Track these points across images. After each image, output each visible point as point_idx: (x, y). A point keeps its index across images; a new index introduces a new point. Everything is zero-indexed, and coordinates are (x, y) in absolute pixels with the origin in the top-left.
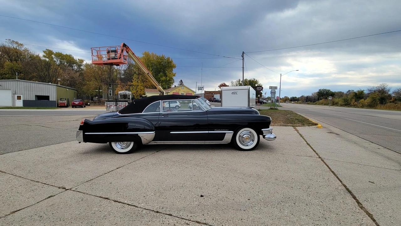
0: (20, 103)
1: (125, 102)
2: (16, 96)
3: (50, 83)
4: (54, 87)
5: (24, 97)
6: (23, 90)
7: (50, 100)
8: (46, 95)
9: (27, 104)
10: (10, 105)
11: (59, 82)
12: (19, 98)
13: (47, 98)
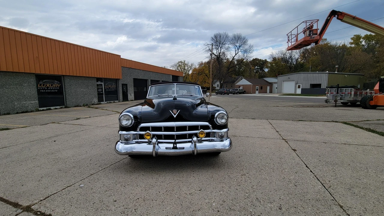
0: (299, 91)
1: (350, 89)
2: (298, 85)
3: (327, 72)
4: (326, 74)
5: (302, 87)
6: (302, 79)
7: (322, 88)
8: (319, 83)
9: (305, 92)
10: (293, 92)
11: (336, 70)
12: (299, 87)
13: (319, 85)
